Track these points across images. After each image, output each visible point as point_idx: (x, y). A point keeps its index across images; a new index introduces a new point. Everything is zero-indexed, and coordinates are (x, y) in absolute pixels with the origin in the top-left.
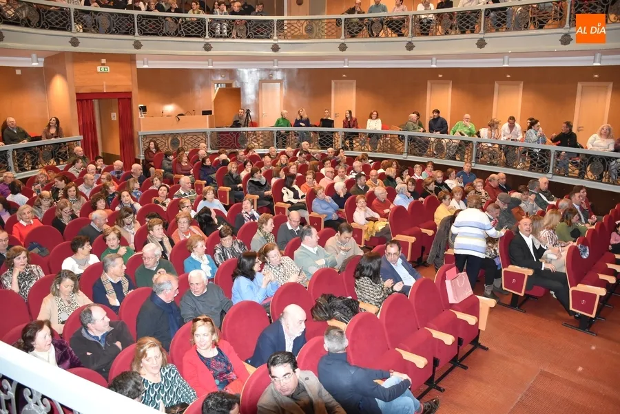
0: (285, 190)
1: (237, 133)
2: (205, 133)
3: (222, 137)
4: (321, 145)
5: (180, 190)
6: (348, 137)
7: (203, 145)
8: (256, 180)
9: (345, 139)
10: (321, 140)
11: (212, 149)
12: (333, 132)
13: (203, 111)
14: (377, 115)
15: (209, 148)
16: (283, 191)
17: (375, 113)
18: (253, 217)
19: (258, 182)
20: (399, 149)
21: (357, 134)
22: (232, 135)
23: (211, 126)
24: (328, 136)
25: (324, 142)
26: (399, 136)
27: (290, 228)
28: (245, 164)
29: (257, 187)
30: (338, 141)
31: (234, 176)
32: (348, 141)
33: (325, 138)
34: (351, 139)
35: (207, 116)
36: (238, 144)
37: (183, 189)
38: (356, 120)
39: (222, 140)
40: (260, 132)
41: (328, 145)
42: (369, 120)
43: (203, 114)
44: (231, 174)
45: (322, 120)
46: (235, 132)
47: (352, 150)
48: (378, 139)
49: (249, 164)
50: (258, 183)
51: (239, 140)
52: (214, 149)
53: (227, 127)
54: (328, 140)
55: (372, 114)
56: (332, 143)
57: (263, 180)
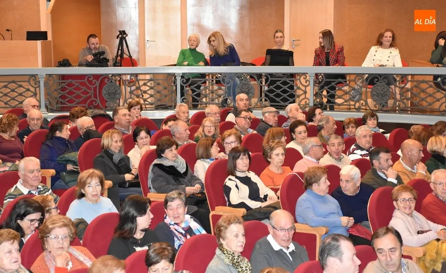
0: (230, 182)
1: (102, 78)
2: (34, 76)
3: (70, 85)
4: (272, 100)
5: (19, 185)
6: (327, 83)
7: (30, 101)
8: (167, 163)
9: (322, 88)
10: (270, 91)
11: (49, 110)
12: (292, 75)
13: (28, 33)
14: (393, 38)
15: (43, 109)
16: (228, 183)
17: (389, 34)
18: (189, 230)
19: (172, 167)
20: (437, 105)
21: (343, 76)
22: (90, 82)
23: (46, 63)
24: (285, 83)
25: (278, 95)
26: (436, 77)
27: (276, 247)
28: (136, 134)
29: (170, 178)
30: (307, 92)
31: (116, 158)
32: (325, 93)
33: (278, 87)
34: (333, 88)
35: (39, 43)
36: (103, 101)
37: (25, 183)
38: (342, 50)
39: (70, 93)
40: (148, 77)
41: (285, 100)
42: (373, 49)
43: (28, 39)
44: (109, 155)
45: (269, 52)
46: (97, 77)
47: (332, 109)
48: (389, 84)
49: (143, 134)
50: (171, 171)
51: (104, 92)
52: (52, 111)
53: (80, 65)
54: (285, 92)
55: (381, 36)
56: (292, 96)
57: (181, 165)
